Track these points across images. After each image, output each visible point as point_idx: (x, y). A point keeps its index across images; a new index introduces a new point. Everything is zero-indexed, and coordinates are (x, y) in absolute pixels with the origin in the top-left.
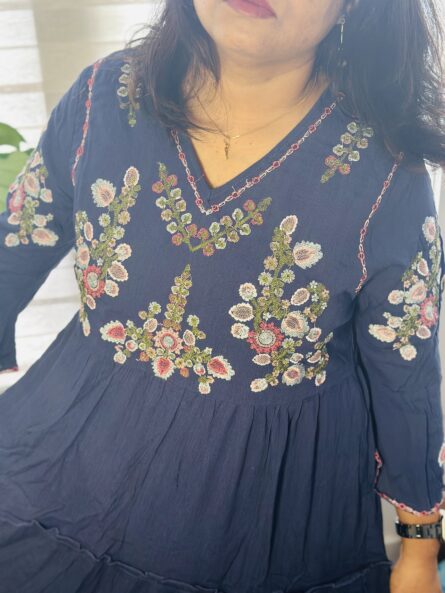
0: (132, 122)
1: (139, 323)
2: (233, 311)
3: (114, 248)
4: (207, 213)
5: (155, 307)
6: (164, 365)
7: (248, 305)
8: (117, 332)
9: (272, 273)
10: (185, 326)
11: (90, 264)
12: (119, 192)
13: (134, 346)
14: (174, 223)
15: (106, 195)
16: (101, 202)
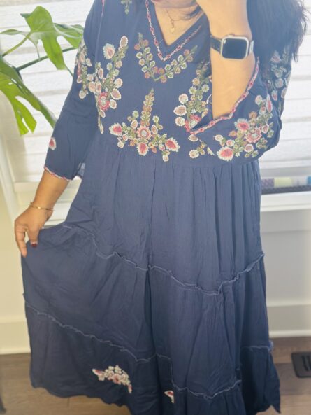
0: (127, 11)
1: (128, 124)
2: (176, 110)
3: (114, 81)
4: (164, 60)
5: (135, 113)
6: (143, 147)
7: (184, 106)
8: (118, 130)
9: (197, 87)
10: (152, 123)
11: (102, 92)
12: (117, 50)
13: (127, 138)
14: (146, 67)
15: (110, 52)
16: (108, 57)
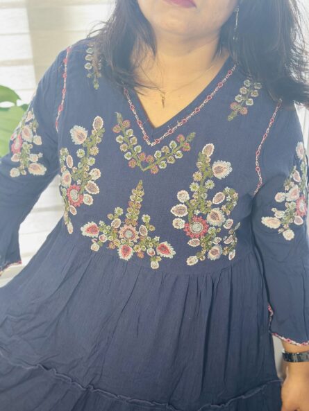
0: (96, 86)
1: (108, 222)
2: (173, 210)
3: (89, 172)
4: (152, 145)
5: (119, 211)
7: (184, 206)
9: (199, 183)
10: (140, 222)
11: (72, 184)
12: (90, 134)
14: (129, 153)
15: (80, 136)
16: (77, 141)
